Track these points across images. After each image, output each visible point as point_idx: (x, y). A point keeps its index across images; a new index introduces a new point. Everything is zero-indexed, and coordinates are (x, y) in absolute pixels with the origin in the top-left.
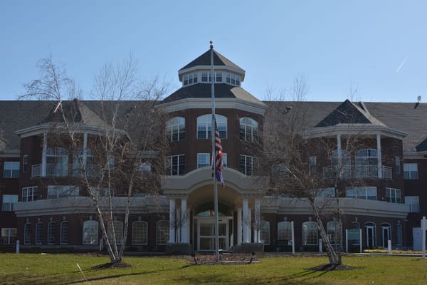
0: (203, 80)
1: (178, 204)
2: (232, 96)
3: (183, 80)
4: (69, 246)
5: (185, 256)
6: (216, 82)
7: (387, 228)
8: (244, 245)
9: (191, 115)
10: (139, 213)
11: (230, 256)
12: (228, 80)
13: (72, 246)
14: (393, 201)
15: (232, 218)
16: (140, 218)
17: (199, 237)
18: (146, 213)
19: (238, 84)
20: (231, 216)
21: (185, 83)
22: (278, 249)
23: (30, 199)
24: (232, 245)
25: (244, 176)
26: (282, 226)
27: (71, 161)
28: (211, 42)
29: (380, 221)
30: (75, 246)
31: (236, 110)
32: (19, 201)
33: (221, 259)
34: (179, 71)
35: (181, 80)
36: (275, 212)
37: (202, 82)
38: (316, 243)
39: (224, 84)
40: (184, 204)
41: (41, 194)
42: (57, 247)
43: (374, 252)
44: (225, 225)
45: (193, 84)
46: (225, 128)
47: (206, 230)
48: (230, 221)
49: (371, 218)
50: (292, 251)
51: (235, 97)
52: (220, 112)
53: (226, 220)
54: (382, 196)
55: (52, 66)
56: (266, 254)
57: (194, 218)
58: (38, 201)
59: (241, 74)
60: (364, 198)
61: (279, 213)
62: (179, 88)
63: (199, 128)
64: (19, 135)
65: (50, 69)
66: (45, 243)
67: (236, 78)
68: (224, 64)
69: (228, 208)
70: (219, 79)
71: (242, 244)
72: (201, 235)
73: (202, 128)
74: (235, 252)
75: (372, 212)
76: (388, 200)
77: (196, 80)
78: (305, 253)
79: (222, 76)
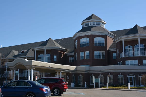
9: (78, 39)
12: (94, 24)
19: (100, 25)
31: (92, 35)
39: (92, 26)
51: (91, 31)
59: (100, 21)
67: (98, 23)
79: (92, 23)
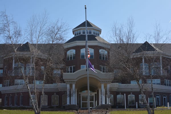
0: (83, 34)
1: (71, 86)
2: (96, 40)
3: (75, 34)
4: (24, 106)
5: (74, 111)
6: (89, 34)
7: (165, 97)
8: (102, 105)
9: (78, 48)
10: (55, 91)
11: (96, 110)
12: (94, 33)
13: (25, 106)
14: (168, 85)
15: (96, 93)
16: (55, 94)
17: (81, 102)
18: (58, 91)
19: (99, 35)
20: (96, 92)
21: (75, 35)
22: (117, 107)
23: (7, 86)
24: (96, 105)
25: (102, 72)
26: (119, 96)
27: (25, 69)
28: (85, 6)
29: (162, 94)
30: (26, 106)
31: (98, 46)
32: (2, 86)
33: (91, 112)
34: (73, 30)
35: (73, 34)
36: (116, 90)
37: (82, 34)
38: (134, 104)
39: (92, 35)
40: (74, 86)
41: (12, 83)
42: (19, 106)
43: (161, 108)
44: (93, 96)
45: (79, 35)
46: (93, 54)
47: (85, 99)
48: (96, 94)
49: (158, 93)
50: (125, 108)
51: (97, 40)
52: (90, 47)
53: (93, 94)
54: (163, 83)
55: (6, 16)
56: (113, 109)
57: (79, 93)
58: (10, 86)
59: (100, 31)
60: (155, 84)
61: (118, 91)
62: (73, 37)
63: (81, 54)
64: (3, 58)
65: (5, 17)
66: (13, 105)
67: (97, 32)
68: (92, 26)
69: (94, 89)
70: (90, 33)
71: (101, 105)
72: (82, 101)
73: (83, 54)
74: (97, 109)
75: (159, 90)
76: (165, 85)
77: (80, 33)
78: (131, 109)
79: (92, 32)
